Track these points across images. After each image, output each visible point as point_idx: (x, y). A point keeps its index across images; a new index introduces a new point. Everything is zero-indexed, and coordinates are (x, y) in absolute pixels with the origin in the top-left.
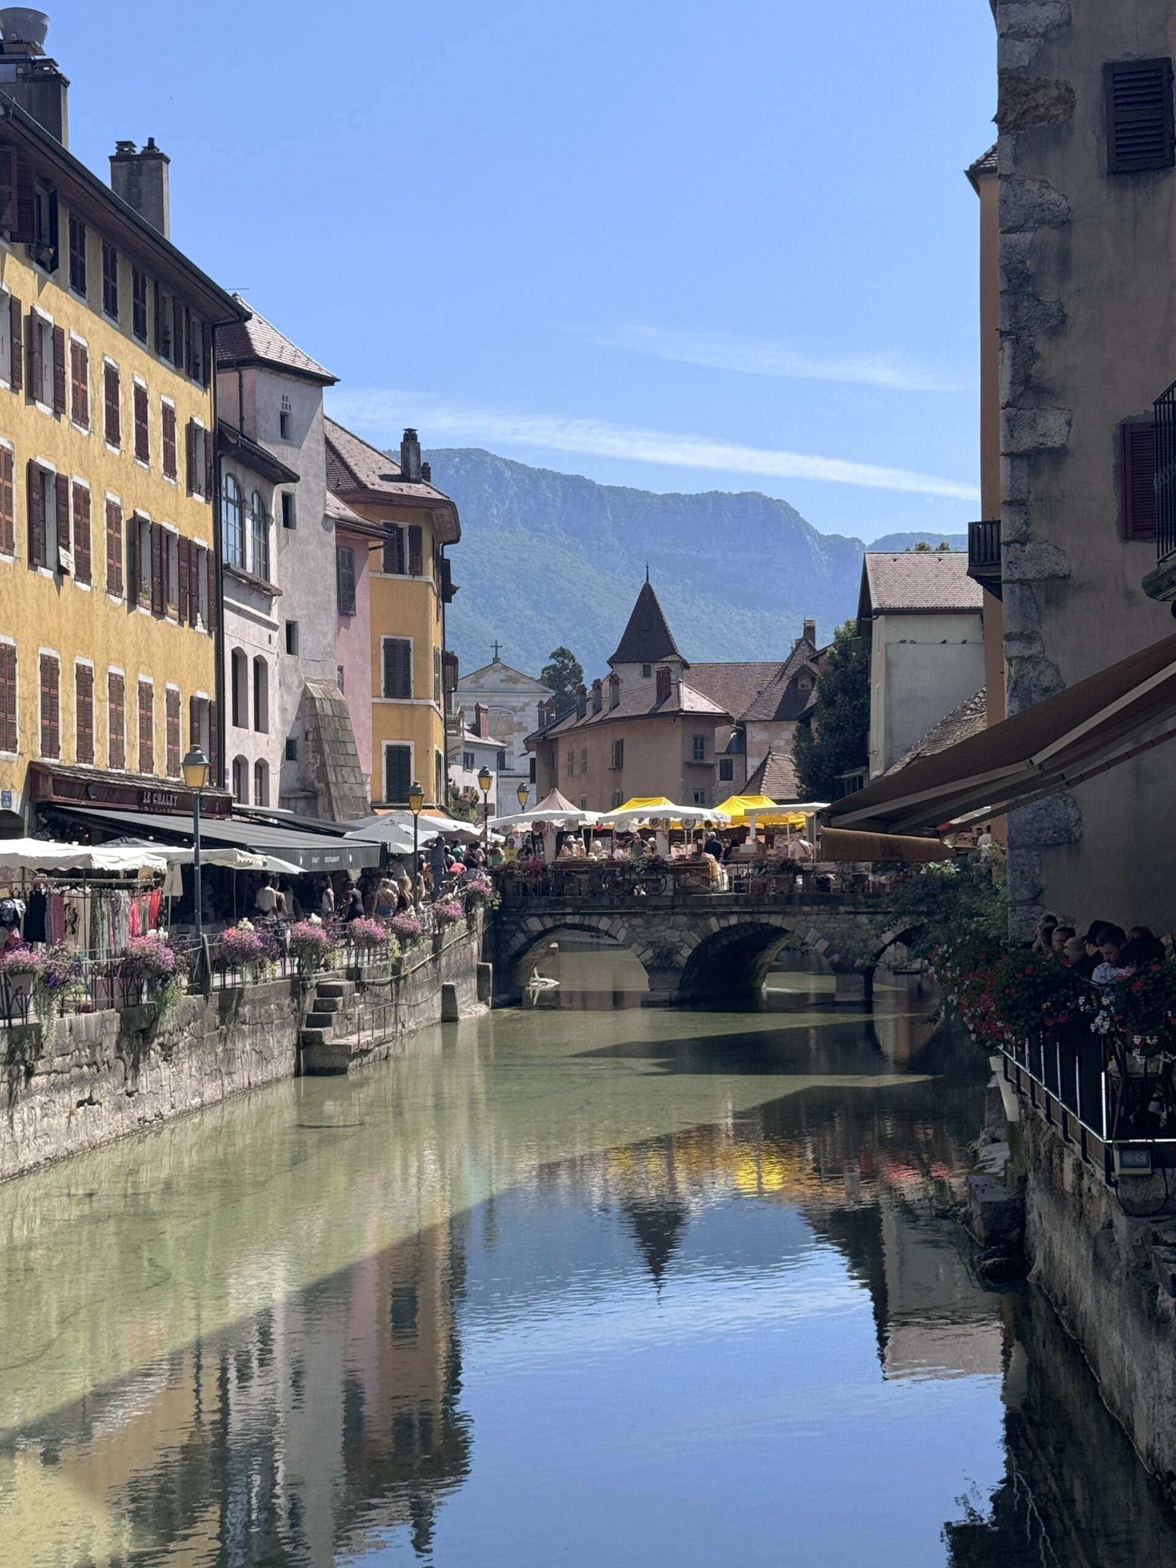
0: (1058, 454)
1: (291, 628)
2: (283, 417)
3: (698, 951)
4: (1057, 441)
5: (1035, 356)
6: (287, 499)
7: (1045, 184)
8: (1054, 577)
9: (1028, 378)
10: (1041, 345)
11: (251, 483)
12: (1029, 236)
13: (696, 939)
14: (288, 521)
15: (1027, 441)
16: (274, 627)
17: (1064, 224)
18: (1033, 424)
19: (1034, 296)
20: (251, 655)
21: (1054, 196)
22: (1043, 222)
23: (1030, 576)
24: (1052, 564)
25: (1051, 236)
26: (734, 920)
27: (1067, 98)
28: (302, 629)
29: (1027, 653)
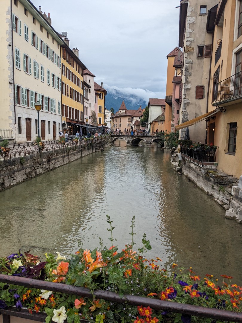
0: (189, 89)
1: (90, 104)
2: (90, 80)
3: (132, 141)
4: (189, 88)
5: (188, 78)
6: (90, 89)
7: (190, 59)
8: (188, 103)
9: (187, 81)
10: (189, 77)
11: (86, 88)
12: (188, 64)
13: (132, 140)
14: (90, 92)
15: (186, 88)
16: (88, 104)
17: (192, 63)
18: (187, 86)
19: (188, 71)
20: (86, 107)
21: (191, 60)
22: (190, 63)
23: (186, 102)
24: (188, 101)
25: (190, 65)
26: (136, 138)
27: (193, 49)
28: (91, 104)
29: (184, 111)
